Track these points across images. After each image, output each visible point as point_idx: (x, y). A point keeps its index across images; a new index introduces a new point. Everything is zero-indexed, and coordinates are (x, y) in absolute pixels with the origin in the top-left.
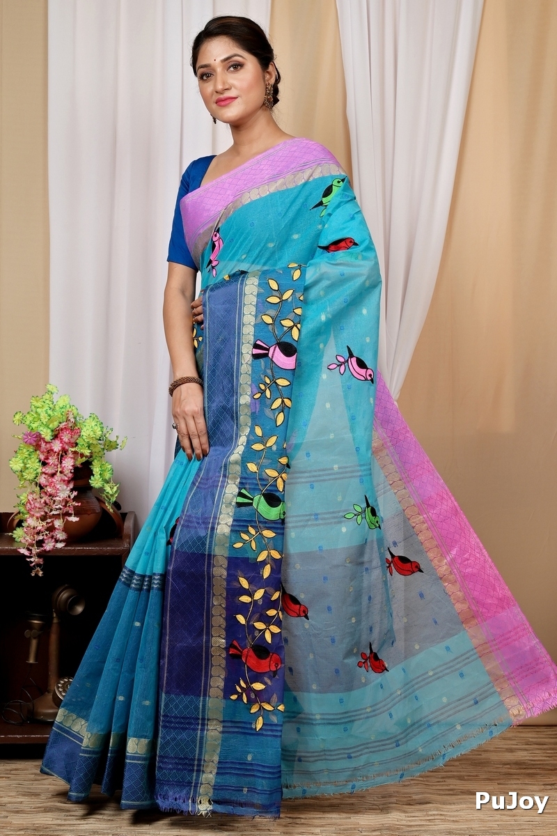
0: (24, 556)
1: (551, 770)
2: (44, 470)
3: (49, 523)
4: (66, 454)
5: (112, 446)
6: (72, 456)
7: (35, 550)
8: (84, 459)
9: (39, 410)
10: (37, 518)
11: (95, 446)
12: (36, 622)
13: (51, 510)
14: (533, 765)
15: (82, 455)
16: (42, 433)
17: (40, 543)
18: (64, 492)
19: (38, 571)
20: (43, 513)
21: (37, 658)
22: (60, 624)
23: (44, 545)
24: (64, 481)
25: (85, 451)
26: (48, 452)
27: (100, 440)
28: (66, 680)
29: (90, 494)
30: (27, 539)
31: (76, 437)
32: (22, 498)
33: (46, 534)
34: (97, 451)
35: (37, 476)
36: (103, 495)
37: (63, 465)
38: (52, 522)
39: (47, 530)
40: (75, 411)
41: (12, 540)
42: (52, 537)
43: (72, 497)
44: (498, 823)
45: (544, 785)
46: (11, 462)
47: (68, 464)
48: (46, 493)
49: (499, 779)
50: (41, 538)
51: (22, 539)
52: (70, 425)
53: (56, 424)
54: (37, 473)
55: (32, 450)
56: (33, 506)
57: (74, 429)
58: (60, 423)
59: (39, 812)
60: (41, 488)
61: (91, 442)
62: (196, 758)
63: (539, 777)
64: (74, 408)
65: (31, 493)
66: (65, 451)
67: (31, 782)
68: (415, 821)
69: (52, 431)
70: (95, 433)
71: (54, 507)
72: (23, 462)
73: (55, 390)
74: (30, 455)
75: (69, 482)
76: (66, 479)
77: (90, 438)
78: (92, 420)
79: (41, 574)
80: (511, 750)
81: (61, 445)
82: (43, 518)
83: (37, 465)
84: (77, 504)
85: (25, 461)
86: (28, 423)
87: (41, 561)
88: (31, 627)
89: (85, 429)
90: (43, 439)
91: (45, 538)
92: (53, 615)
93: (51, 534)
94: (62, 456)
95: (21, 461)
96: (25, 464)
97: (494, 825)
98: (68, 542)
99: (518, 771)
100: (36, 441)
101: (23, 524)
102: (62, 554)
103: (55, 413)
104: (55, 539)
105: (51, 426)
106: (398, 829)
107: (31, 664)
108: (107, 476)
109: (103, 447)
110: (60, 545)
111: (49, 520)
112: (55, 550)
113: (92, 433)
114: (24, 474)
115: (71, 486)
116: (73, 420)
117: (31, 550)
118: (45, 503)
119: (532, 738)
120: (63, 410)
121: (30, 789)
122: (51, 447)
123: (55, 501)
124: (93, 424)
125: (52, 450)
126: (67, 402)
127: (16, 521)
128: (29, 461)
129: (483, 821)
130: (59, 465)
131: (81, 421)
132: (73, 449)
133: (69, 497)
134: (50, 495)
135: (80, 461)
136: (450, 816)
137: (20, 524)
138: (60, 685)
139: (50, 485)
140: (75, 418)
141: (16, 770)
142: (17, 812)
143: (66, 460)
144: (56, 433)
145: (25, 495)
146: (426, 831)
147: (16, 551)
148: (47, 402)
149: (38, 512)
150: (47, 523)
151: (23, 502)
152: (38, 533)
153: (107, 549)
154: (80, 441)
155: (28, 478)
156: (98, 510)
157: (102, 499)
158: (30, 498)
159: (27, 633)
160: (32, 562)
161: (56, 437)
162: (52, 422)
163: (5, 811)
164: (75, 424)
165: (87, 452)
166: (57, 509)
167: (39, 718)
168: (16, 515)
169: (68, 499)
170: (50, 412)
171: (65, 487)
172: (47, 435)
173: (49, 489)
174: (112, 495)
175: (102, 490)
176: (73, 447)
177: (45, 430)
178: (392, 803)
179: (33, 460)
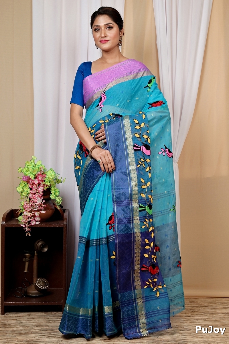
0: (23, 228)
2: (31, 192)
3: (33, 214)
4: (40, 185)
5: (59, 182)
6: (43, 186)
7: (27, 225)
8: (48, 187)
9: (29, 167)
10: (28, 212)
11: (52, 181)
12: (28, 255)
13: (34, 208)
15: (47, 186)
16: (30, 176)
17: (29, 222)
18: (39, 201)
19: (28, 234)
20: (30, 210)
21: (28, 270)
22: (37, 256)
23: (31, 223)
24: (39, 196)
25: (48, 184)
26: (33, 184)
27: (54, 179)
28: (40, 279)
29: (50, 202)
30: (24, 220)
31: (44, 178)
32: (22, 203)
33: (32, 218)
34: (53, 184)
35: (28, 194)
36: (56, 202)
37: (39, 190)
38: (34, 213)
39: (32, 217)
40: (44, 167)
41: (18, 221)
42: (34, 220)
43: (43, 203)
44: (220, 338)
46: (17, 188)
47: (41, 189)
48: (32, 201)
50: (30, 220)
51: (22, 220)
52: (42, 173)
53: (36, 172)
54: (28, 193)
55: (26, 183)
56: (26, 207)
57: (43, 174)
58: (38, 172)
59: (29, 334)
60: (30, 199)
61: (50, 180)
62: (136, 315)
64: (43, 166)
65: (26, 201)
66: (40, 184)
67: (26, 322)
68: (185, 337)
69: (34, 175)
70: (52, 176)
71: (35, 207)
72: (22, 188)
73: (35, 159)
74: (25, 185)
75: (41, 197)
76: (40, 195)
77: (50, 178)
78: (51, 171)
79: (30, 235)
80: (225, 308)
81: (38, 181)
82: (31, 212)
83: (28, 190)
84: (44, 206)
85: (23, 188)
86: (24, 172)
87: (30, 230)
88: (26, 257)
89: (48, 175)
90: (31, 179)
91: (32, 220)
92: (35, 252)
93: (34, 218)
94: (38, 186)
95: (21, 188)
97: (218, 339)
98: (41, 221)
100: (28, 180)
101: (22, 214)
102: (38, 227)
103: (36, 168)
104: (36, 220)
105: (34, 173)
106: (178, 341)
107: (26, 272)
108: (57, 194)
109: (55, 182)
110: (38, 223)
111: (33, 213)
112: (36, 225)
113: (51, 176)
114: (22, 193)
115: (42, 198)
116: (43, 171)
117: (25, 225)
118: (31, 205)
120: (39, 167)
121: (25, 324)
122: (34, 182)
123: (35, 204)
124: (51, 172)
125: (34, 183)
126: (40, 164)
127: (19, 213)
128: (25, 188)
129: (213, 337)
130: (37, 190)
131: (46, 171)
132: (43, 183)
133: (41, 203)
134: (33, 202)
135: (46, 188)
136: (200, 335)
138: (37, 281)
139: (33, 198)
140: (44, 170)
141: (19, 316)
142: (20, 334)
143: (40, 187)
144: (36, 176)
145: (23, 202)
146: (190, 342)
147: (19, 225)
148: (32, 163)
149: (28, 209)
150: (32, 214)
151: (22, 205)
152: (29, 218)
153: (57, 224)
154: (46, 180)
155: (24, 195)
156: (54, 208)
157: (55, 204)
158: (25, 203)
159: (24, 260)
160: (26, 230)
161: (36, 178)
162: (34, 172)
163: (15, 333)
164: (44, 172)
165: (49, 184)
166: (36, 208)
167: (29, 295)
168: (19, 210)
169: (41, 204)
170: (33, 167)
171: (40, 199)
172: (32, 177)
173: (33, 200)
174: (59, 202)
175: (55, 200)
176: (43, 182)
177: (31, 175)
178: (176, 330)
179: (26, 187)
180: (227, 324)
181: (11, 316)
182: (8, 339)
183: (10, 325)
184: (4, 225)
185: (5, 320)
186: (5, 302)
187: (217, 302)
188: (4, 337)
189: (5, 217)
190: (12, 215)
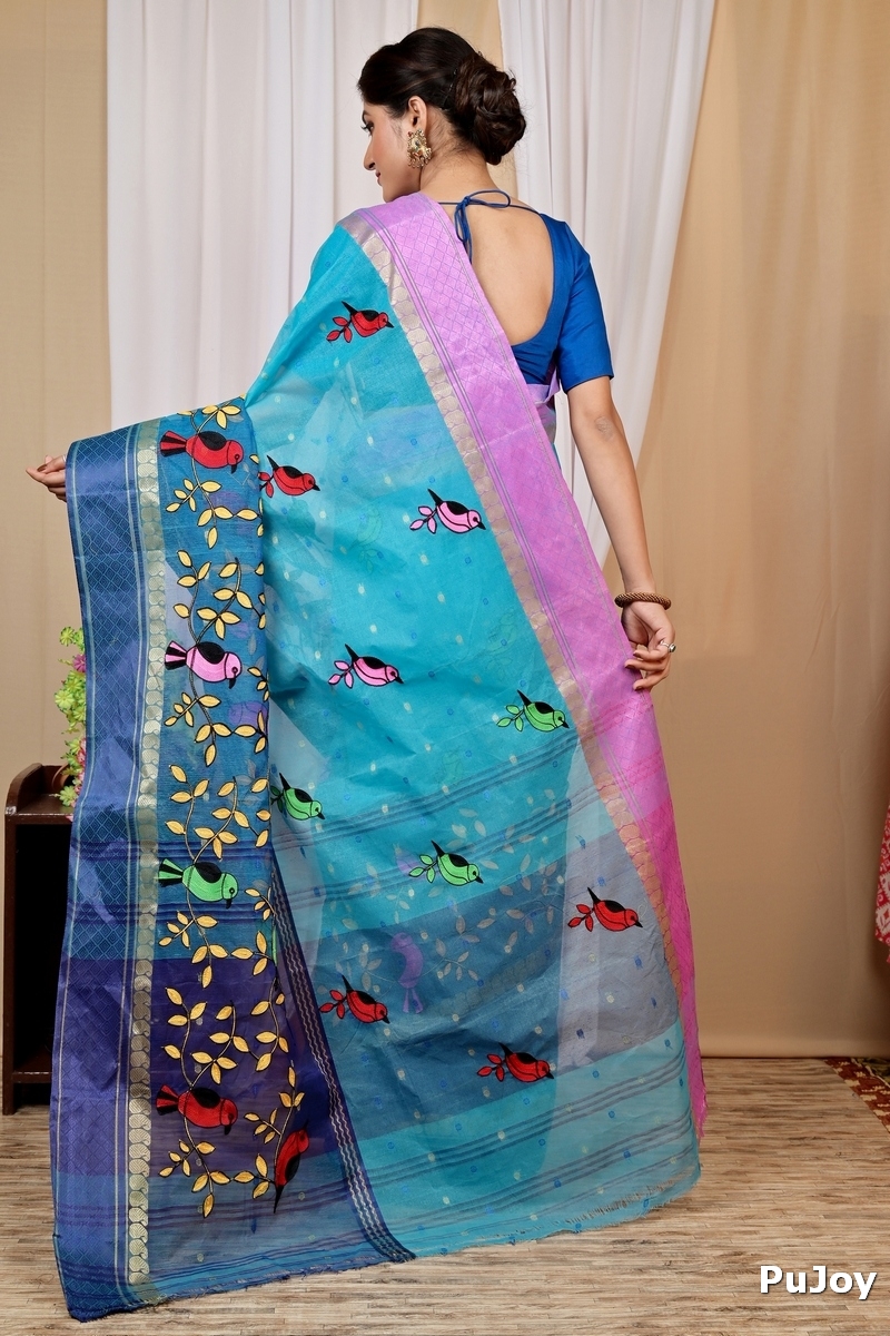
1: (801, 1119)
14: (775, 1112)
32: (72, 745)
41: (59, 803)
44: (726, 1192)
45: (790, 1139)
46: (57, 696)
49: (728, 1132)
63: (783, 1128)
72: (74, 697)
74: (83, 687)
80: (745, 1092)
95: (71, 695)
96: (77, 700)
99: (754, 1120)
101: (74, 782)
114: (75, 712)
119: (773, 1074)
127: (65, 778)
128: (83, 695)
137: (69, 782)
145: (77, 741)
147: (64, 818)
151: (73, 751)
155: (82, 718)
168: (65, 769)
180: (750, 1146)
181: (36, 1116)
182: (27, 1193)
183: (32, 1147)
184: (13, 816)
185: (15, 1131)
186: (15, 1073)
187: (718, 1070)
188: (13, 1188)
189: (17, 792)
190: (39, 785)
